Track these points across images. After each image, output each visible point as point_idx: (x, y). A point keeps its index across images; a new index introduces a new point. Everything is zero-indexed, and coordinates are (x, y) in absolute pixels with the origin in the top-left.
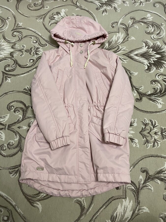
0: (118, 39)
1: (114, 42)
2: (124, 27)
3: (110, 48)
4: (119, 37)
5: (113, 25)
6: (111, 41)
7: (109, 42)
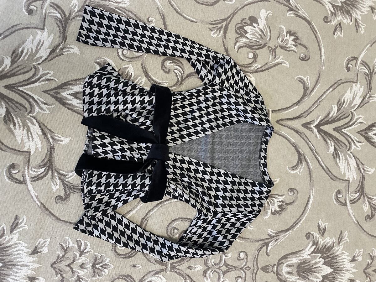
0: (37, 47)
1: (25, 55)
2: (59, 16)
3: (16, 70)
4: (42, 41)
5: (31, 7)
6: (20, 50)
7: (14, 55)
